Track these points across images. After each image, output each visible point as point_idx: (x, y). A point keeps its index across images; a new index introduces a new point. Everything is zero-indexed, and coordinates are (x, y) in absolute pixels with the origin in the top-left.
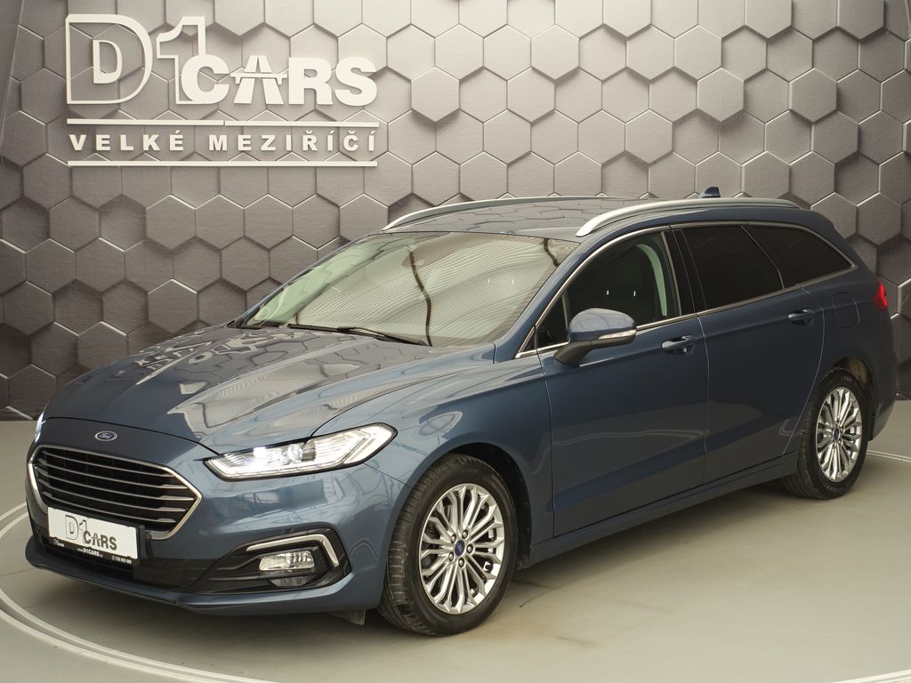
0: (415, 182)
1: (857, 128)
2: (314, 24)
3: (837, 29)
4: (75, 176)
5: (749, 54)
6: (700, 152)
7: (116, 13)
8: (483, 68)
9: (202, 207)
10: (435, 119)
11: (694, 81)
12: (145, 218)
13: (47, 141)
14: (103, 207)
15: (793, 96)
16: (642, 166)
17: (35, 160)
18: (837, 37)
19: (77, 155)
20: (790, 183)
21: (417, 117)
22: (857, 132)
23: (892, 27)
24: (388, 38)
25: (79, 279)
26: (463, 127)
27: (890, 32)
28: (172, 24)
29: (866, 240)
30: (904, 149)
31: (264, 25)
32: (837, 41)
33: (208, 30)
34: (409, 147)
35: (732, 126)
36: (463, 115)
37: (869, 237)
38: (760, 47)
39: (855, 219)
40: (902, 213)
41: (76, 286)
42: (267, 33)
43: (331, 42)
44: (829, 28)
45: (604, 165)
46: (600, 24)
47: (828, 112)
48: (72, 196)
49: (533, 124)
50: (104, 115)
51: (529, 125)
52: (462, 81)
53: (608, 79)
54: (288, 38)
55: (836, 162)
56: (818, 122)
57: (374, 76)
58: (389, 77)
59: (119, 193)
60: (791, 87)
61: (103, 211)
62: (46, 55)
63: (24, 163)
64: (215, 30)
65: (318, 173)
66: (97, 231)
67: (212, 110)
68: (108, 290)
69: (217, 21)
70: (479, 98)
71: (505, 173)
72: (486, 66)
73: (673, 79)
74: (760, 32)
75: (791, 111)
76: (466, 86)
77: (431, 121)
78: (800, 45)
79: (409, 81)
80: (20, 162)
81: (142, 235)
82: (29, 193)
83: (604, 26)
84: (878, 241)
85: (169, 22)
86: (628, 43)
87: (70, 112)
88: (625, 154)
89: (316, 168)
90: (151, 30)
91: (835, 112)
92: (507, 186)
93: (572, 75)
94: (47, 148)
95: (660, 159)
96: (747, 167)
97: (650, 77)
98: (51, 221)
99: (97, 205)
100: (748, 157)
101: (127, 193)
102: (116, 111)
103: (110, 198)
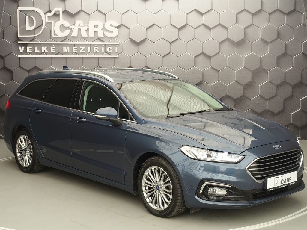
0: (131, 63)
1: (285, 44)
2: (98, 10)
3: (278, 10)
4: (21, 60)
5: (246, 19)
6: (228, 53)
7: (34, 7)
8: (154, 24)
10: (138, 42)
11: (226, 28)
13: (12, 49)
14: (30, 70)
15: (262, 33)
16: (209, 57)
17: (8, 55)
18: (278, 13)
19: (21, 53)
20: (261, 63)
21: (132, 41)
22: (285, 45)
23: (298, 9)
26: (148, 43)
27: (297, 11)
29: (288, 84)
30: (302, 52)
31: (81, 10)
32: (278, 14)
33: (63, 12)
34: (129, 51)
35: (239, 44)
36: (147, 40)
37: (289, 82)
38: (250, 16)
39: (284, 76)
40: (301, 74)
42: (82, 13)
43: (103, 16)
44: (275, 10)
45: (195, 57)
46: (194, 9)
47: (274, 39)
48: (20, 67)
49: (171, 43)
50: (30, 40)
51: (170, 43)
52: (147, 29)
53: (196, 28)
54: (89, 15)
55: (277, 56)
56: (271, 42)
57: (118, 27)
58: (123, 27)
59: (35, 66)
60: (261, 30)
62: (11, 21)
63: (5, 56)
64: (65, 12)
65: (99, 60)
67: (64, 39)
69: (66, 9)
70: (153, 34)
71: (161, 60)
72: (155, 23)
73: (219, 28)
74: (250, 11)
75: (261, 38)
76: (148, 30)
77: (137, 42)
78: (264, 16)
79: (129, 29)
80: (4, 56)
82: (7, 66)
83: (195, 10)
84: (292, 84)
85: (50, 10)
86: (204, 15)
87: (19, 39)
88: (203, 53)
89: (98, 58)
90: (45, 12)
91: (277, 39)
92: (162, 64)
93: (185, 26)
94: (12, 51)
95: (215, 55)
96: (245, 57)
97: (211, 27)
98: (13, 75)
99: (28, 70)
100: (246, 54)
101: (37, 66)
102: (34, 39)
103: (32, 67)
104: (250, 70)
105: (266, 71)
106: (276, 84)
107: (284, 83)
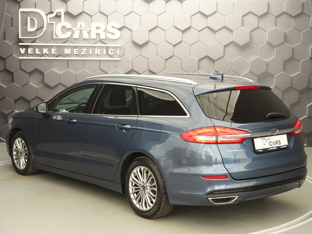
0: (133, 66)
2: (100, 11)
3: (285, 13)
4: (22, 62)
5: (252, 22)
6: (233, 56)
7: (36, 8)
8: (157, 26)
9: (63, 73)
10: (141, 44)
11: (231, 31)
12: (44, 76)
13: (13, 50)
14: (31, 72)
15: (268, 36)
16: (213, 61)
17: (9, 56)
18: (285, 15)
19: (22, 55)
20: (267, 68)
21: (135, 43)
22: (292, 49)
23: (305, 12)
24: (125, 16)
25: (23, 96)
26: (150, 46)
27: (305, 14)
28: (53, 12)
29: (295, 89)
30: (310, 56)
31: (83, 12)
32: (285, 17)
33: (65, 13)
34: (131, 53)
35: (245, 48)
36: (150, 43)
37: (296, 88)
38: (256, 19)
39: (291, 81)
40: (309, 79)
41: (22, 98)
42: (84, 14)
43: (106, 17)
44: (281, 13)
45: (199, 60)
46: (198, 11)
47: (281, 42)
48: (21, 69)
49: (174, 46)
50: (31, 42)
52: (150, 31)
53: (200, 30)
54: (91, 16)
55: (284, 60)
57: (120, 29)
58: (125, 30)
59: (36, 68)
60: (267, 33)
61: (30, 73)
62: (13, 22)
64: (67, 14)
65: (101, 62)
66: (29, 80)
67: (66, 40)
68: (32, 100)
69: (68, 11)
70: (156, 36)
71: (164, 63)
73: (224, 31)
74: (256, 14)
75: (267, 42)
76: (151, 32)
77: (139, 44)
78: (270, 19)
79: (132, 31)
80: (5, 57)
81: (43, 82)
82: (7, 67)
83: (200, 12)
84: (299, 89)
85: (52, 11)
86: (208, 18)
87: (20, 41)
88: (207, 57)
89: (100, 60)
90: (46, 14)
91: (284, 42)
92: (165, 67)
93: (188, 29)
94: (13, 53)
95: (219, 59)
96: (251, 62)
97: (216, 30)
98: (14, 77)
99: (29, 72)
100: (251, 58)
101: (38, 68)
102: (35, 41)
103: (33, 70)
104: (255, 75)
105: (272, 76)
106: (283, 89)
107: (291, 88)
